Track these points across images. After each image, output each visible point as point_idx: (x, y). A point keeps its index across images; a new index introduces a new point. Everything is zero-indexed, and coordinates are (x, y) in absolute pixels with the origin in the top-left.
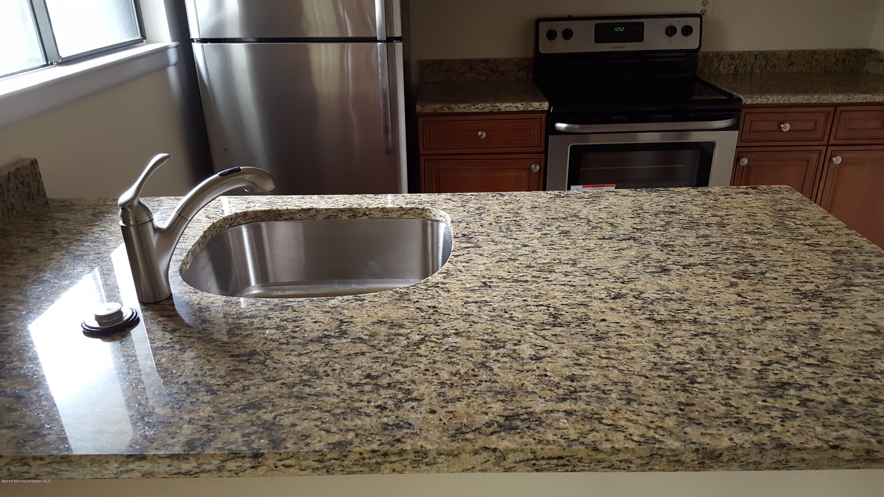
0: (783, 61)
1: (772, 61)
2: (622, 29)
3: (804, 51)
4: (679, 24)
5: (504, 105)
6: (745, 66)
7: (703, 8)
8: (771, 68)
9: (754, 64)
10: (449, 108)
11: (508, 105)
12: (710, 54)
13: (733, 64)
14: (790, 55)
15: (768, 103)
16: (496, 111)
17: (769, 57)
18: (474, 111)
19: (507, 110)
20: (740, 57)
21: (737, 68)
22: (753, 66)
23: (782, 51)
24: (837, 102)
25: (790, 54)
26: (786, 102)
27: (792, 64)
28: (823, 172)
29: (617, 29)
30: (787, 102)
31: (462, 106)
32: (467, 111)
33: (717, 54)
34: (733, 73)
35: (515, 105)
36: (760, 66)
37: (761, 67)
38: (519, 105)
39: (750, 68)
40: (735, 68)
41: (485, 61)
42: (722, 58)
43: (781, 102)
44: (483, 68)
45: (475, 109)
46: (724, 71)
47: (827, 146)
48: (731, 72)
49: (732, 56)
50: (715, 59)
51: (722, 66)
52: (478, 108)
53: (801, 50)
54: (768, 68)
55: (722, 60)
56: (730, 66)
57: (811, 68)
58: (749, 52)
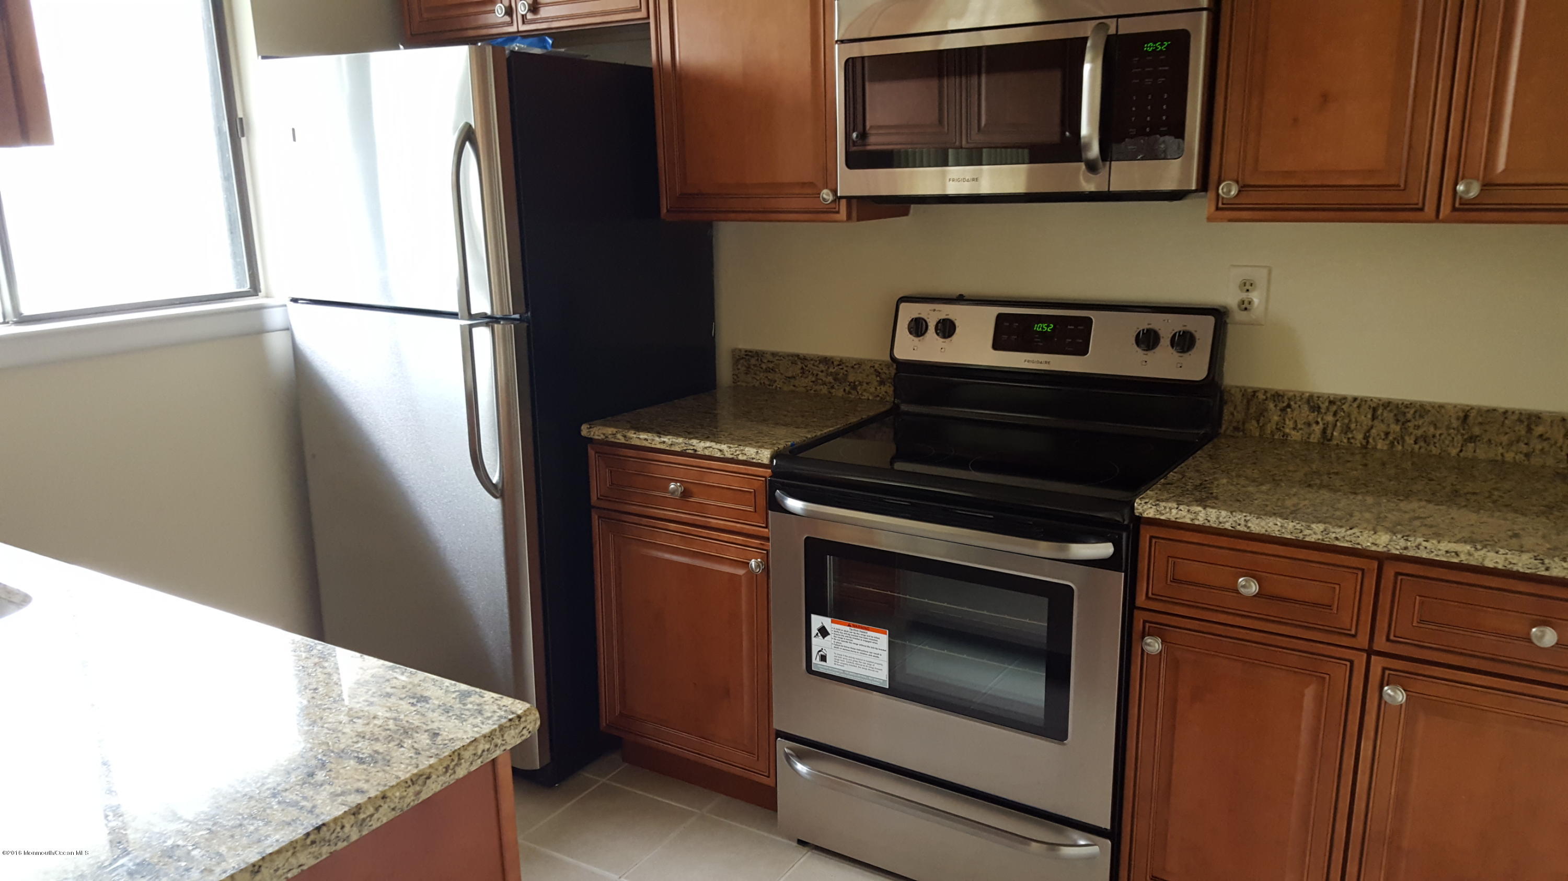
0: (1448, 428)
1: (1418, 427)
2: (1048, 326)
3: (1506, 412)
4: (1167, 325)
5: (702, 444)
6: (1347, 429)
7: (1244, 295)
8: (1416, 443)
9: (1372, 427)
10: (625, 436)
11: (708, 444)
12: (1261, 396)
13: (1317, 423)
14: (1466, 417)
15: (1197, 522)
16: (690, 451)
17: (1409, 416)
18: (659, 446)
19: (707, 453)
20: (1334, 408)
21: (1329, 432)
22: (1369, 431)
23: (1441, 406)
24: (1374, 548)
25: (1465, 415)
26: (1239, 528)
27: (1472, 439)
28: (1366, 718)
29: (1038, 327)
30: (1241, 528)
31: (643, 436)
32: (650, 445)
33: (1277, 396)
34: (1318, 443)
35: (718, 446)
36: (1387, 434)
37: (1391, 438)
38: (724, 447)
39: (1360, 436)
40: (1324, 431)
41: (826, 361)
42: (1289, 406)
43: (1228, 526)
44: (822, 371)
45: (660, 443)
46: (1296, 436)
47: (1370, 652)
48: (1314, 438)
49: (1313, 403)
50: (1271, 405)
51: (1290, 424)
52: (664, 442)
53: (1495, 410)
54: (1410, 440)
55: (1289, 410)
56: (1309, 425)
57: (1527, 455)
58: (1355, 399)
